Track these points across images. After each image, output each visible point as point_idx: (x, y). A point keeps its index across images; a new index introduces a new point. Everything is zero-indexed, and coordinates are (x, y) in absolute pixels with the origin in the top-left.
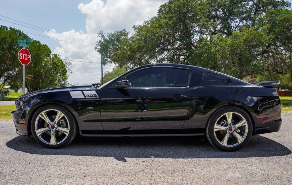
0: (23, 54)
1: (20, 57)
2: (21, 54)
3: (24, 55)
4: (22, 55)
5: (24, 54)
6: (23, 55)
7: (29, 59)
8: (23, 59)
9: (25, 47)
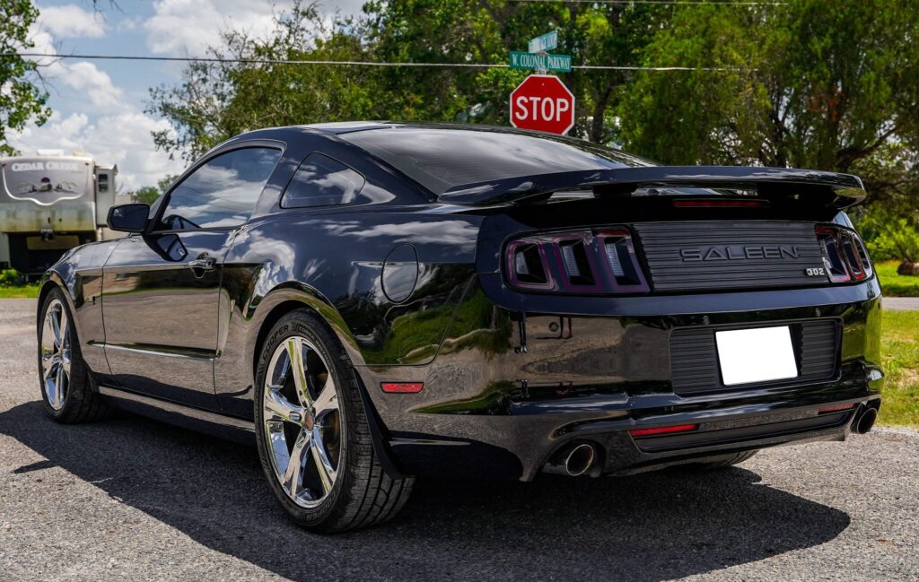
0: (531, 98)
1: (517, 114)
2: (522, 102)
3: (539, 104)
4: (529, 106)
5: (539, 99)
6: (531, 103)
7: (566, 116)
8: (535, 118)
9: (544, 69)
